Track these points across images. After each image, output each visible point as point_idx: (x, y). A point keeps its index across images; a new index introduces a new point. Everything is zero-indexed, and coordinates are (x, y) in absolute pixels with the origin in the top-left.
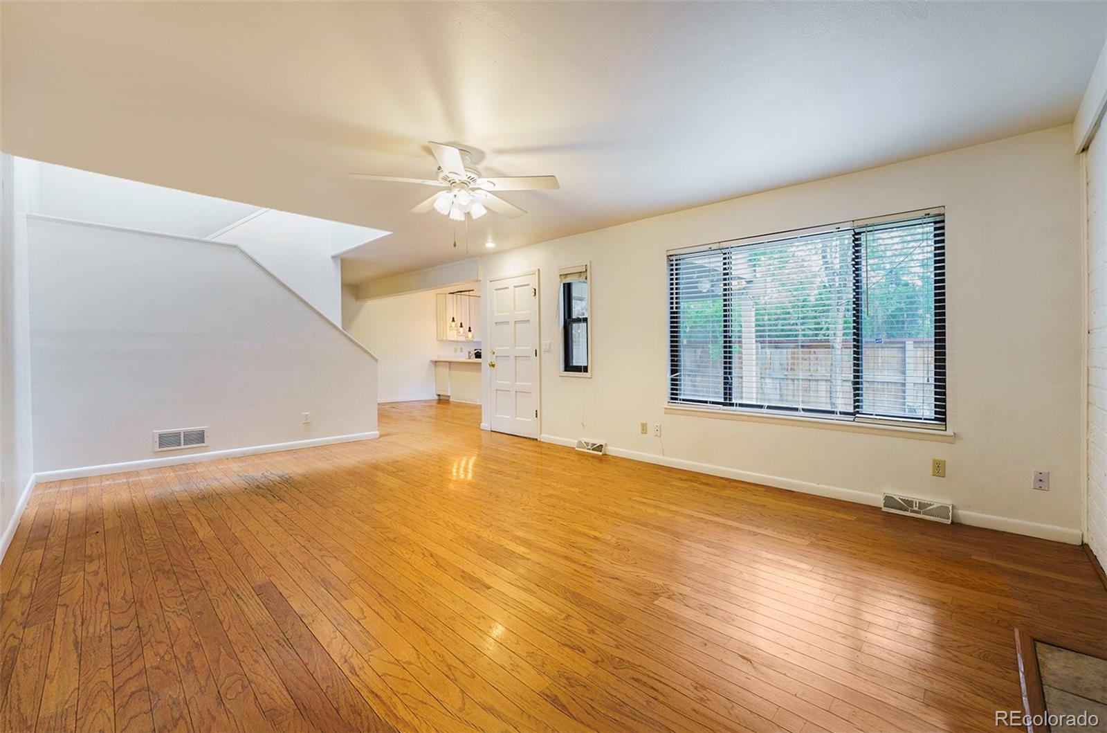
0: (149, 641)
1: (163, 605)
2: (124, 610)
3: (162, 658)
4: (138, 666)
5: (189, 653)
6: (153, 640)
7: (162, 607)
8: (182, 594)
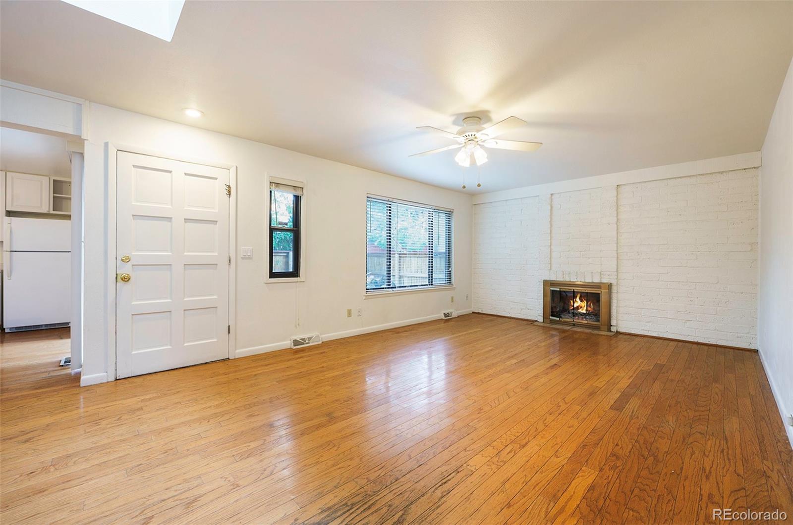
0: (688, 419)
1: (672, 432)
2: (695, 443)
3: (686, 410)
4: (697, 414)
5: (675, 406)
6: (687, 419)
7: (674, 431)
8: (658, 431)
